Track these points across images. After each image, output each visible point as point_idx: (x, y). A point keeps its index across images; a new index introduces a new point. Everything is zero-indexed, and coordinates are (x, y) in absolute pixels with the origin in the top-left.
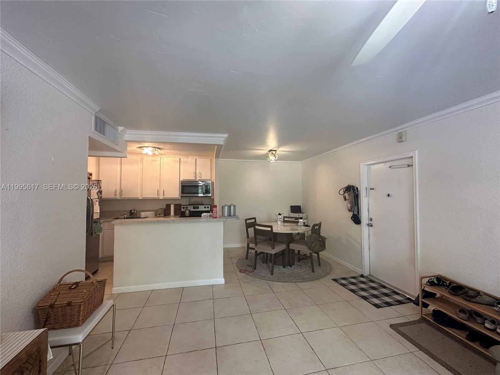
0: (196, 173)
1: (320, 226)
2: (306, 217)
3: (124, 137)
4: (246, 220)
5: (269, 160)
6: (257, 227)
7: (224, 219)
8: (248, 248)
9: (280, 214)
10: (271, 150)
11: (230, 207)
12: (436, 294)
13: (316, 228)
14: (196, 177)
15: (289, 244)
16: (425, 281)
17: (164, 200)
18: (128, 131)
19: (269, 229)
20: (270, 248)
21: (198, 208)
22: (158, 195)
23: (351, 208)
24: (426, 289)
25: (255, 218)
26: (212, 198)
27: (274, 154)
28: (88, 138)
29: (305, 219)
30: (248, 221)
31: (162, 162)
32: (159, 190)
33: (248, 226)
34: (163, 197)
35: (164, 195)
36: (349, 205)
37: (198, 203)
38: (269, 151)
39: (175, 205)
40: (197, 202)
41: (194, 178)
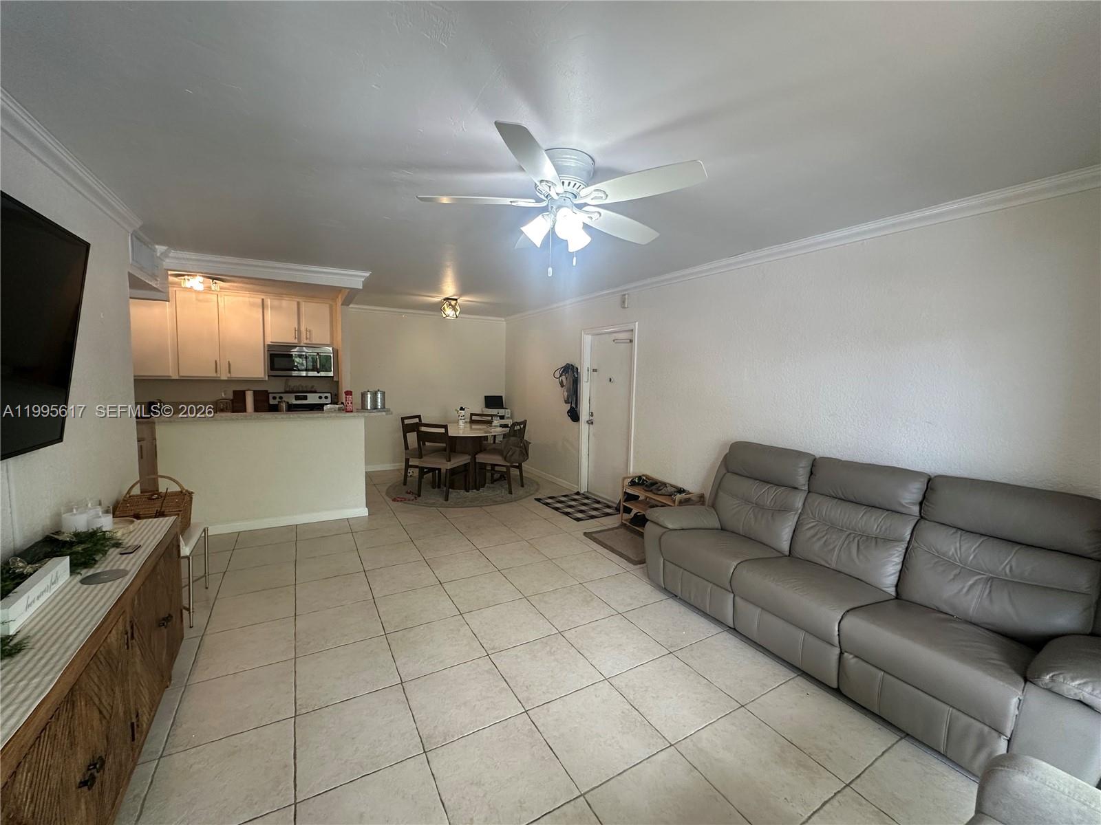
0: (299, 330)
1: (525, 427)
2: (509, 416)
3: (164, 263)
4: (403, 419)
5: (444, 316)
6: (423, 429)
7: (366, 414)
8: (408, 466)
9: (462, 409)
10: (447, 299)
11: (375, 395)
12: (639, 497)
13: (515, 429)
14: (299, 338)
15: (476, 454)
16: (627, 481)
17: (230, 381)
18: (173, 253)
19: (443, 430)
20: (444, 461)
21: (305, 398)
22: (216, 372)
23: (568, 399)
24: (629, 491)
25: (419, 417)
26: (335, 379)
27: (452, 306)
28: (127, 276)
29: (508, 418)
30: (407, 422)
31: (221, 304)
32: (218, 362)
33: (407, 429)
34: (229, 375)
35: (230, 372)
36: (566, 394)
37: (305, 389)
38: (444, 300)
39: (256, 393)
40: (302, 387)
41: (296, 341)
